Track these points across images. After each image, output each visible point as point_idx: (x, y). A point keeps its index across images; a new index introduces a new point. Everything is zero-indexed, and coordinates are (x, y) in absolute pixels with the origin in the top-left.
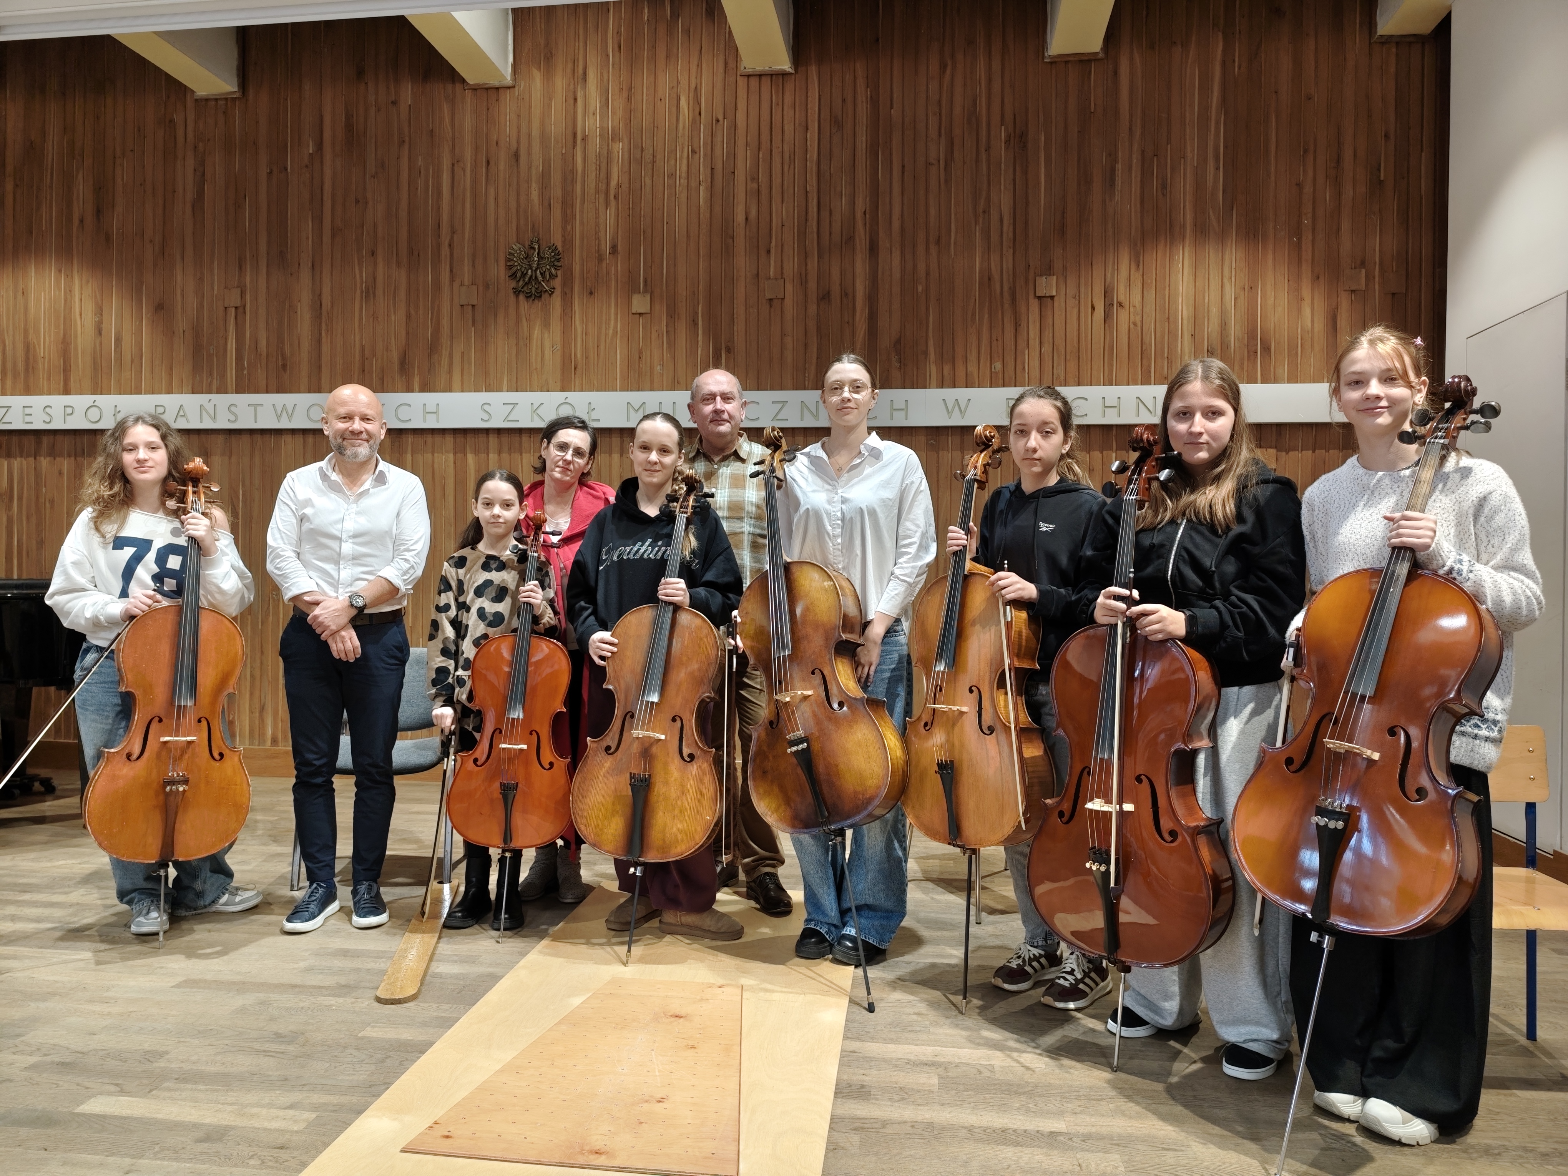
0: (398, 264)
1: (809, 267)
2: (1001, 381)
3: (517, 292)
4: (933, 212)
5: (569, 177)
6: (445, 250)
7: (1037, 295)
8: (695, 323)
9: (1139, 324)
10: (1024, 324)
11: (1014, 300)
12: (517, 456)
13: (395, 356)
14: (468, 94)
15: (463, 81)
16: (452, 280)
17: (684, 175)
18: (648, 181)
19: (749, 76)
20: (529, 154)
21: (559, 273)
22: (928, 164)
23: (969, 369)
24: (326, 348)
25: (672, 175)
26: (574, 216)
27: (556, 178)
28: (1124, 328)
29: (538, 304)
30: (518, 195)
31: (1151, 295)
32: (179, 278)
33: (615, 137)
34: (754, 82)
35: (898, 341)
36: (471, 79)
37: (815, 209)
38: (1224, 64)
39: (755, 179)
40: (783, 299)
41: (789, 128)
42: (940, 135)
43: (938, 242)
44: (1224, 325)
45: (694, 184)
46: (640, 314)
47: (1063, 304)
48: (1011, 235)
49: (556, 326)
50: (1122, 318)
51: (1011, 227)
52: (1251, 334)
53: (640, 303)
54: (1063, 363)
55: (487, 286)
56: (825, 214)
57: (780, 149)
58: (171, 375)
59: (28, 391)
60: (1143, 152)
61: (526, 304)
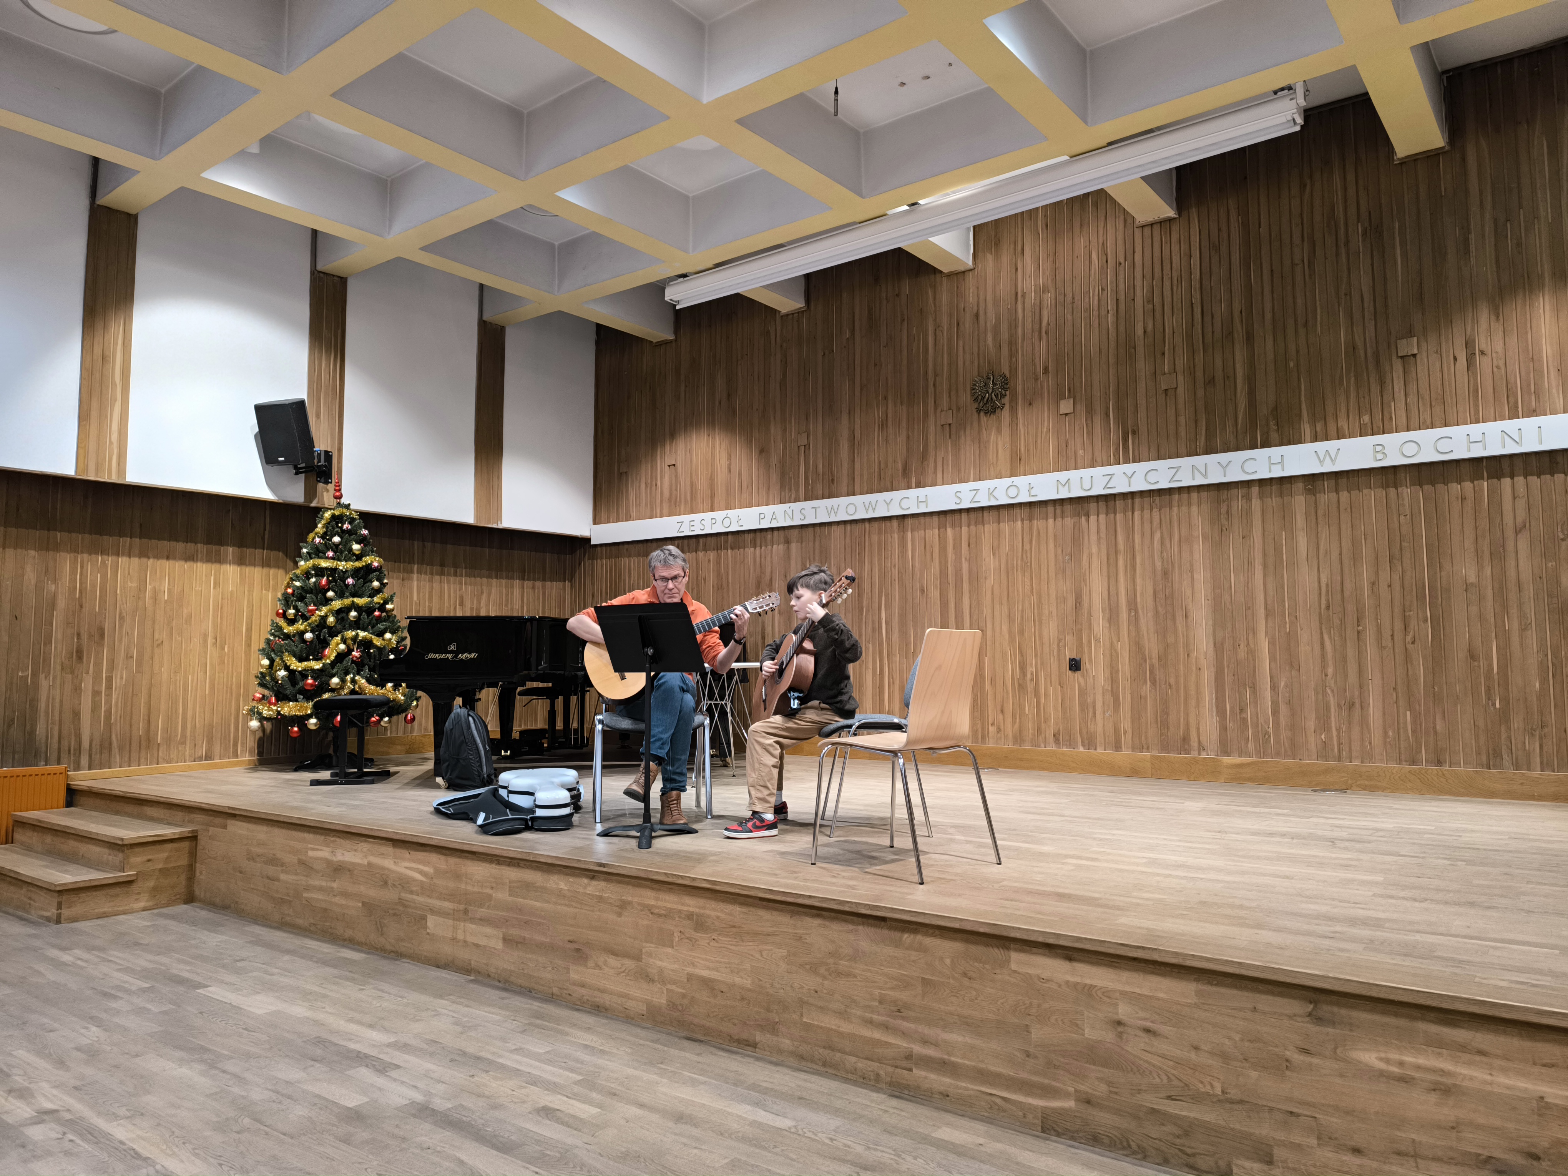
0: (902, 404)
1: (1196, 360)
2: (1370, 431)
3: (979, 411)
4: (1300, 301)
5: (1013, 324)
6: (931, 389)
7: (1400, 355)
8: (1108, 415)
9: (1503, 367)
10: (1389, 381)
11: (1378, 363)
12: (980, 527)
13: (900, 466)
14: (945, 280)
15: (941, 272)
16: (936, 409)
17: (1096, 308)
18: (1069, 317)
19: (1143, 227)
20: (986, 313)
21: (1008, 393)
22: (1293, 265)
23: (1339, 425)
24: (857, 466)
25: (1088, 310)
26: (1017, 351)
27: (1004, 327)
28: (1487, 371)
29: (993, 417)
30: (979, 342)
31: (1513, 341)
32: (772, 431)
33: (1046, 290)
34: (1147, 231)
35: (1275, 408)
36: (945, 270)
37: (1200, 316)
39: (1151, 300)
40: (1176, 388)
41: (1176, 259)
42: (1303, 241)
43: (1306, 325)
45: (1103, 313)
46: (1066, 414)
47: (1426, 360)
48: (1372, 309)
49: (1006, 431)
50: (1485, 364)
51: (1372, 303)
53: (1066, 406)
54: (1429, 409)
55: (958, 409)
56: (1208, 319)
57: (1170, 276)
58: (768, 494)
59: (692, 512)
60: (1495, 221)
61: (985, 418)
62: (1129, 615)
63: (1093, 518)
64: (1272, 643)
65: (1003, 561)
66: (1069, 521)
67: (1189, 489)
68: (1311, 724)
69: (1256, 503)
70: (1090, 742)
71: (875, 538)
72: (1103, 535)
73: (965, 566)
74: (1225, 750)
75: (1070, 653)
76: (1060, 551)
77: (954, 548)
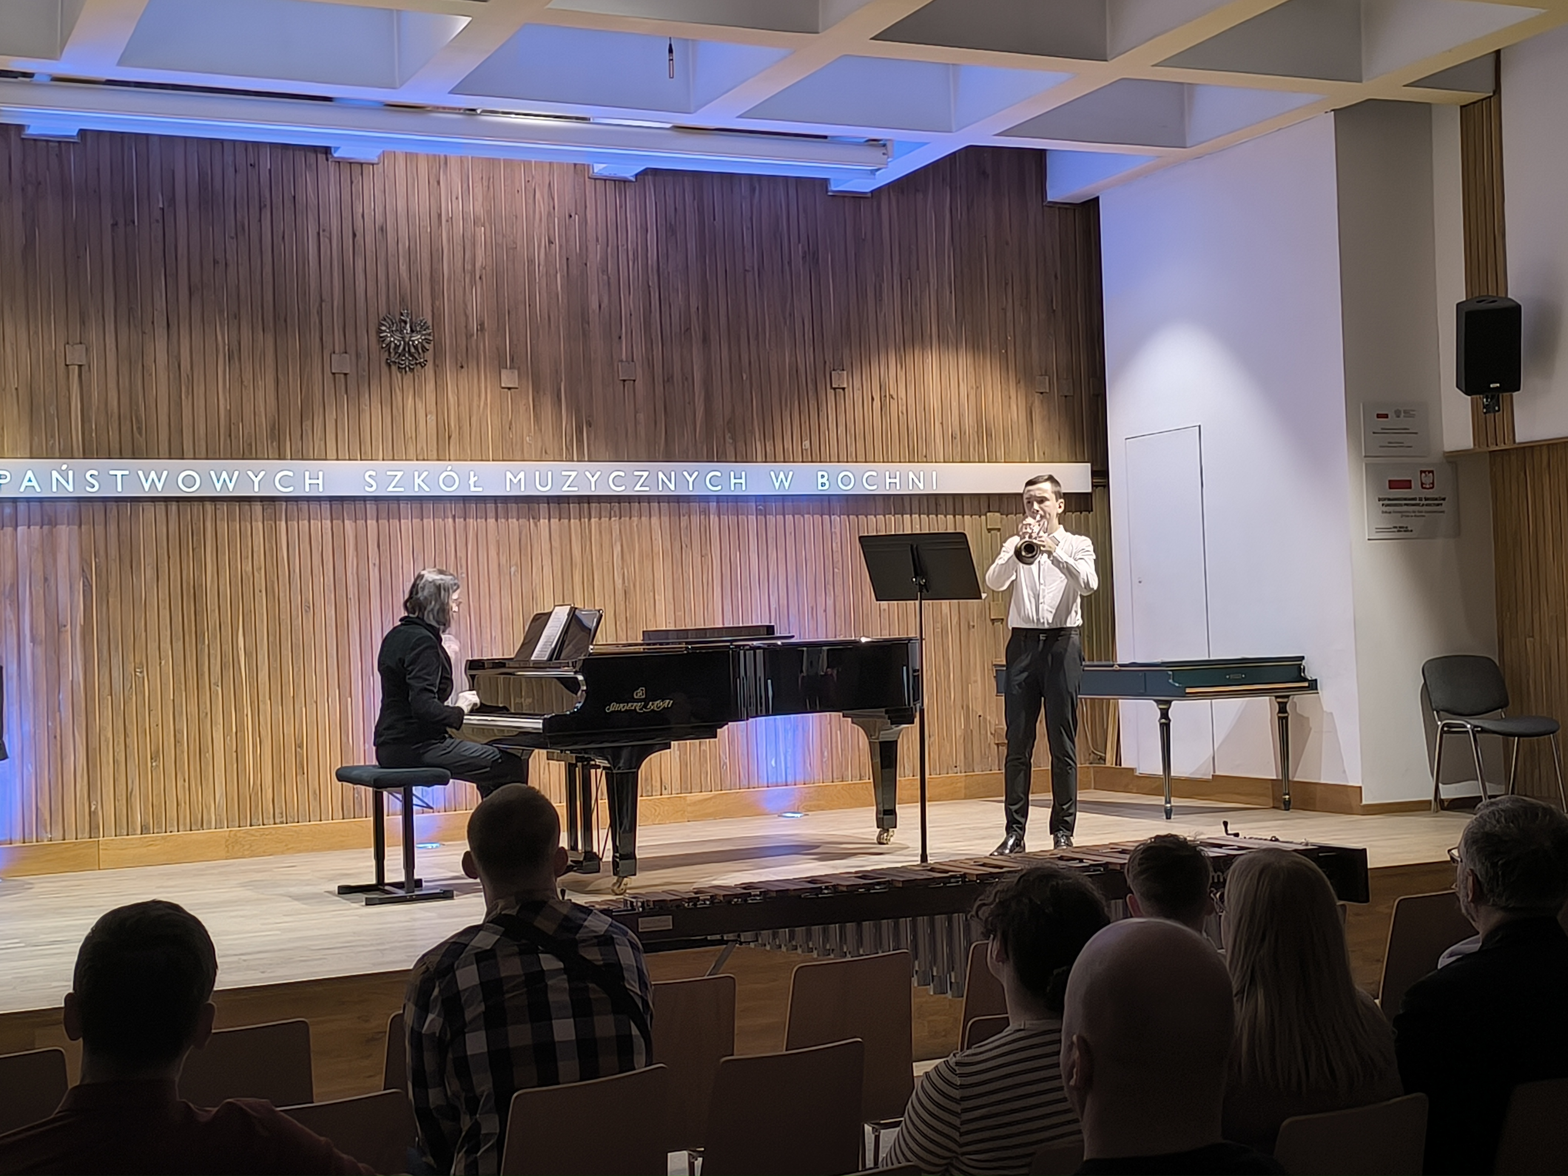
0: (264, 330)
1: (655, 353)
2: (809, 457)
3: (389, 364)
5: (435, 256)
6: (313, 320)
7: (834, 386)
8: (558, 398)
9: (905, 413)
10: (824, 409)
11: (816, 390)
12: (395, 522)
13: (264, 422)
14: (332, 166)
16: (321, 348)
17: (542, 262)
18: (511, 266)
19: (595, 179)
20: (396, 229)
21: (431, 346)
22: (745, 270)
23: (785, 448)
24: (186, 411)
25: (531, 261)
26: (442, 294)
27: (423, 256)
28: (894, 415)
29: (410, 375)
30: (387, 269)
31: (912, 390)
32: (8, 331)
33: (479, 221)
34: (599, 185)
35: (729, 419)
37: (657, 302)
38: (951, 211)
39: (605, 271)
40: (634, 381)
41: (632, 228)
42: (753, 247)
43: (756, 337)
44: (961, 416)
45: (552, 272)
46: (509, 389)
47: (851, 395)
48: (811, 335)
49: (429, 395)
50: (893, 407)
51: (811, 329)
52: (979, 421)
53: (508, 378)
54: (854, 445)
55: (358, 355)
56: (665, 308)
57: (625, 247)
60: (901, 275)
61: (399, 375)
63: (544, 522)
66: (513, 523)
67: (650, 499)
68: (762, 751)
69: (715, 519)
71: (223, 527)
72: (556, 544)
74: (686, 787)
76: (503, 561)
77: (357, 550)
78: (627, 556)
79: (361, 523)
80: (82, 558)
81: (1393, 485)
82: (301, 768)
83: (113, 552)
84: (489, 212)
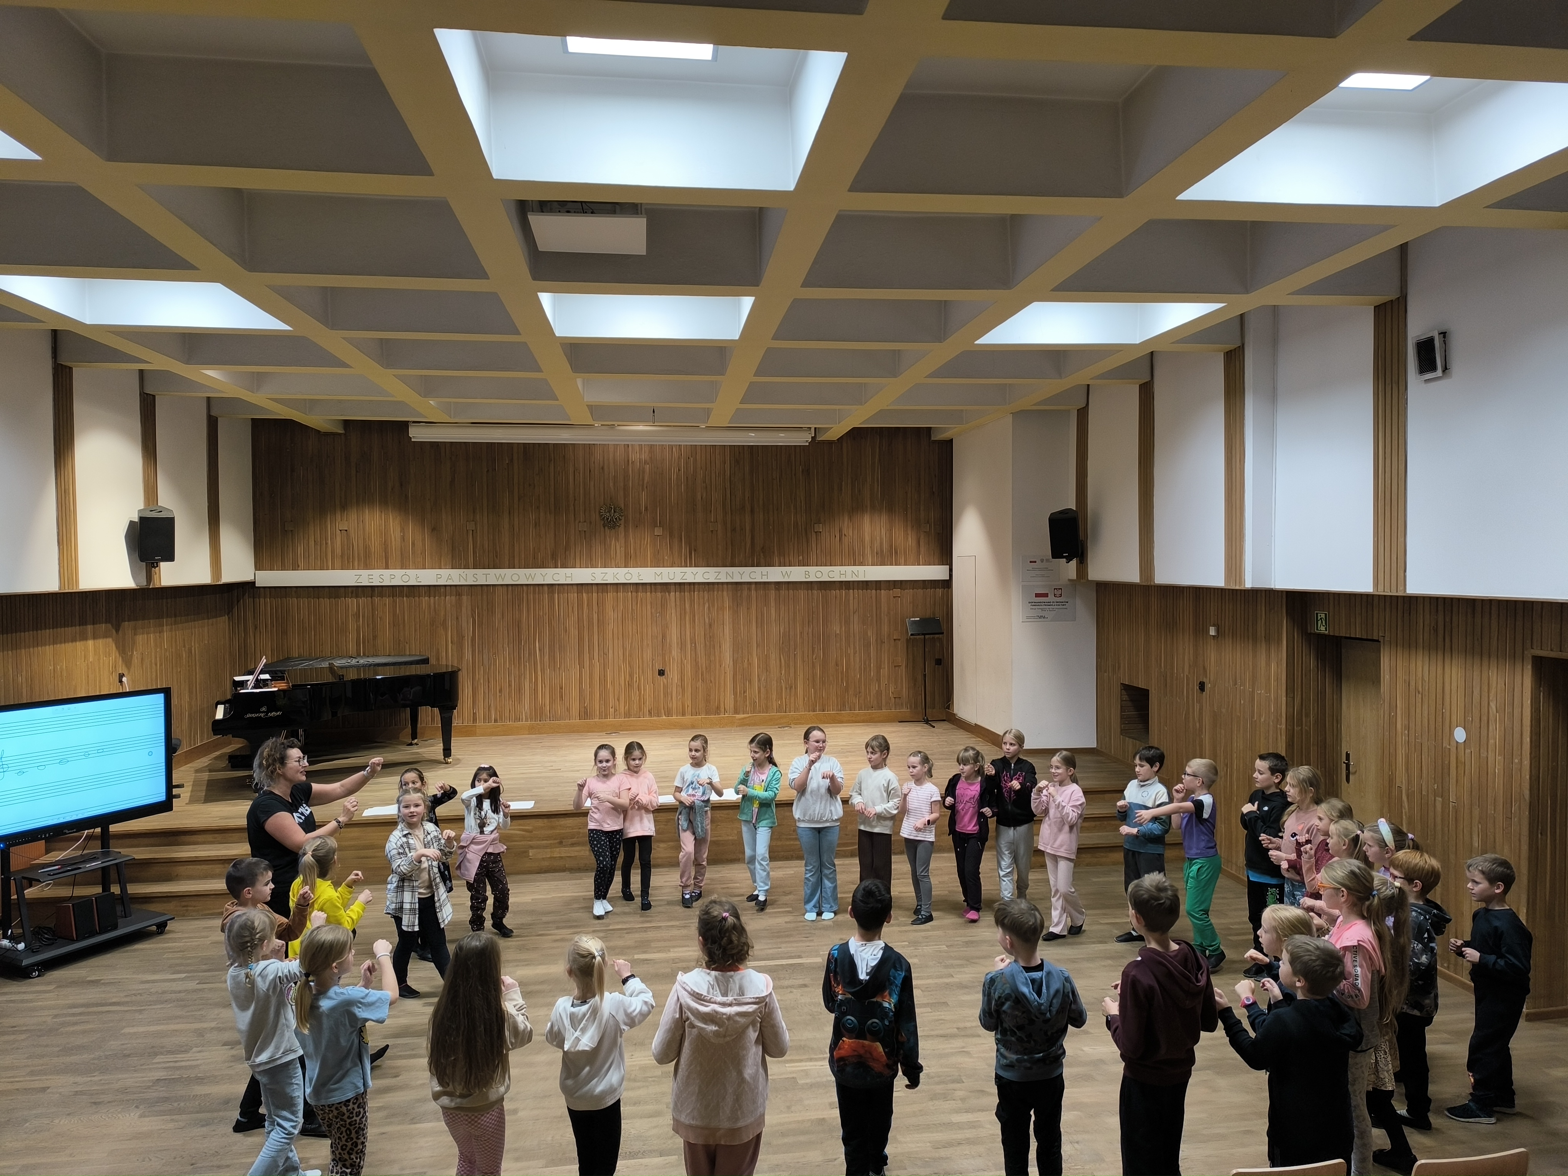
0: (550, 513)
1: (727, 517)
2: (804, 564)
3: (604, 526)
4: (775, 498)
5: (626, 479)
6: (572, 508)
8: (681, 538)
9: (852, 542)
10: (810, 542)
11: (806, 533)
12: (604, 595)
13: (549, 553)
16: (575, 520)
17: (675, 478)
18: (660, 481)
20: (608, 467)
21: (623, 517)
22: (773, 479)
23: (790, 560)
24: (516, 548)
25: (670, 479)
26: (629, 495)
27: (620, 479)
28: (846, 544)
29: (613, 531)
30: (604, 484)
31: (856, 532)
32: (443, 516)
33: (645, 462)
35: (763, 548)
37: (729, 495)
38: (879, 447)
39: (704, 482)
40: (717, 531)
43: (777, 510)
44: (881, 543)
45: (680, 483)
46: (658, 536)
47: (824, 535)
48: (805, 507)
49: (622, 540)
50: (845, 540)
51: (805, 505)
52: (891, 546)
53: (658, 531)
54: (825, 558)
55: (591, 523)
56: (733, 497)
58: (441, 561)
59: (368, 567)
60: (852, 478)
61: (608, 531)
62: (691, 646)
63: (672, 594)
64: (759, 660)
65: (620, 615)
66: (659, 594)
67: (723, 583)
68: (774, 696)
69: (753, 593)
70: (669, 713)
72: (678, 603)
73: (595, 616)
74: (736, 712)
75: (658, 667)
76: (653, 611)
77: (588, 605)
78: (711, 608)
79: (590, 594)
80: (472, 610)
81: (1037, 595)
82: (561, 697)
83: (485, 607)
84: (651, 458)
